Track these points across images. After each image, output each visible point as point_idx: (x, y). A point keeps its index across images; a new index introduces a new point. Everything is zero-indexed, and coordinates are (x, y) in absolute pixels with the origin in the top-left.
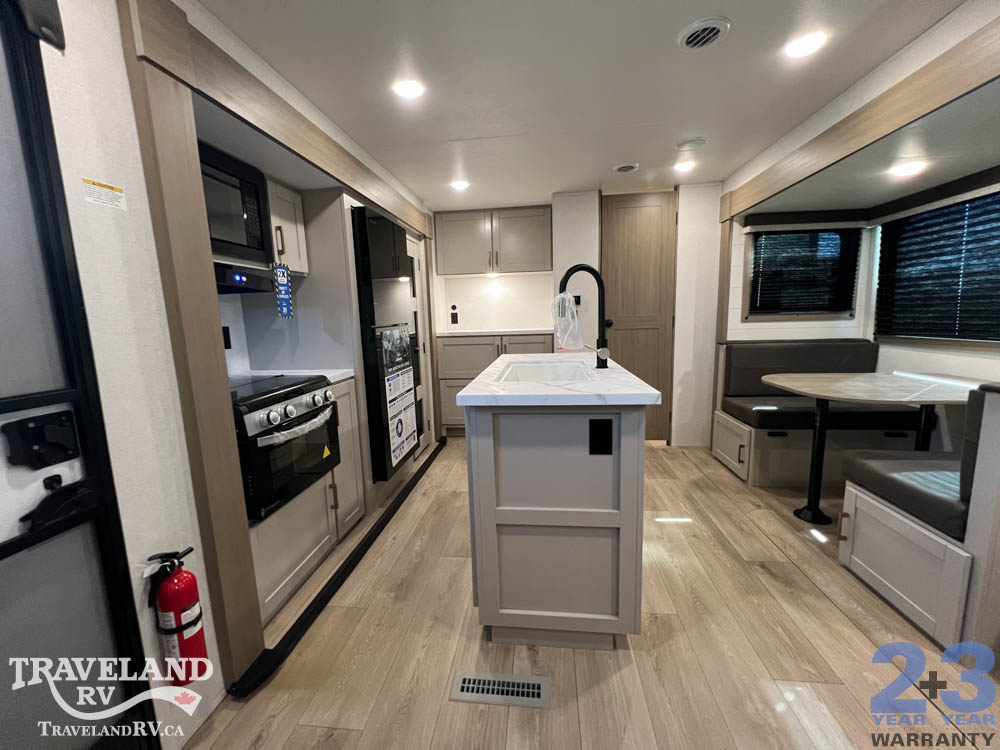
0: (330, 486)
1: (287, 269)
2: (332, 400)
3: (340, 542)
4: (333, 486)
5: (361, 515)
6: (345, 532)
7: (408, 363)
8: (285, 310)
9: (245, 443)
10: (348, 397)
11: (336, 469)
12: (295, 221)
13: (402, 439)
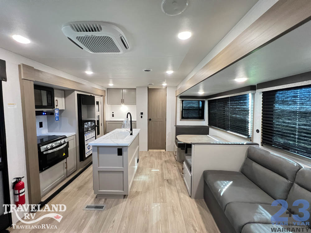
0: (65, 163)
1: (58, 109)
2: (66, 142)
3: (68, 177)
4: (66, 163)
5: (75, 170)
6: (69, 174)
7: (93, 130)
8: (57, 119)
9: (40, 153)
10: (73, 140)
11: (68, 158)
12: (62, 97)
13: (89, 150)
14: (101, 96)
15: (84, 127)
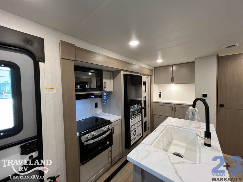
0: (110, 151)
1: (107, 91)
2: (111, 128)
3: (112, 166)
4: (111, 151)
5: (121, 158)
6: (113, 164)
7: (140, 113)
8: (105, 102)
10: (118, 125)
11: (112, 146)
12: (110, 79)
13: (135, 136)
14: (149, 75)
15: (129, 110)
